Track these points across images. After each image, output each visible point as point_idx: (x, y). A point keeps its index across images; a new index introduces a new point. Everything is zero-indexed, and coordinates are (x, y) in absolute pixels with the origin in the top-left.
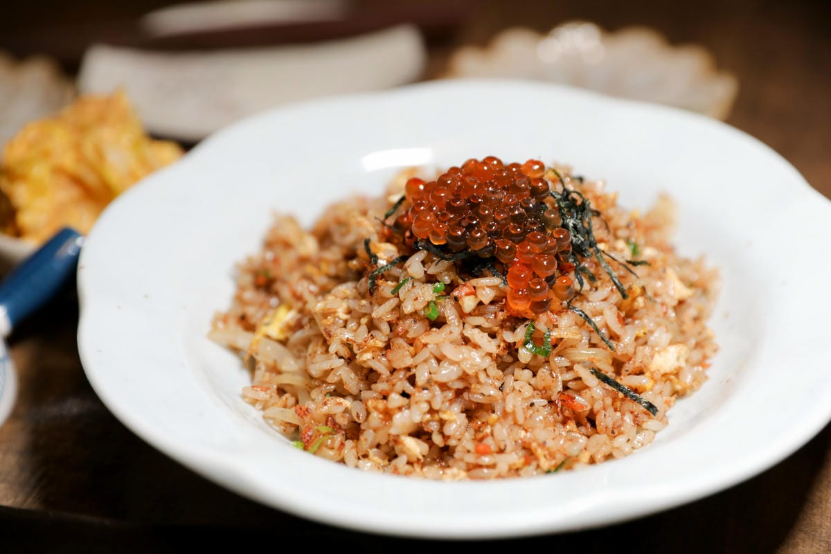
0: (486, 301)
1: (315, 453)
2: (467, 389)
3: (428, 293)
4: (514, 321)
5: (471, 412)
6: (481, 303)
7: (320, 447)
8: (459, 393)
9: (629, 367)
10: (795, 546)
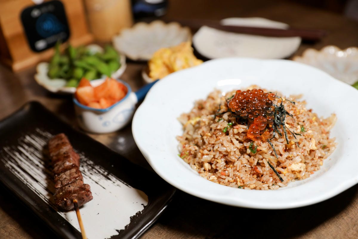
0: (240, 132)
1: (183, 159)
2: (227, 155)
3: (226, 124)
4: (249, 140)
5: (227, 162)
6: (239, 132)
7: (184, 158)
8: (225, 156)
9: (282, 165)
10: (310, 237)
